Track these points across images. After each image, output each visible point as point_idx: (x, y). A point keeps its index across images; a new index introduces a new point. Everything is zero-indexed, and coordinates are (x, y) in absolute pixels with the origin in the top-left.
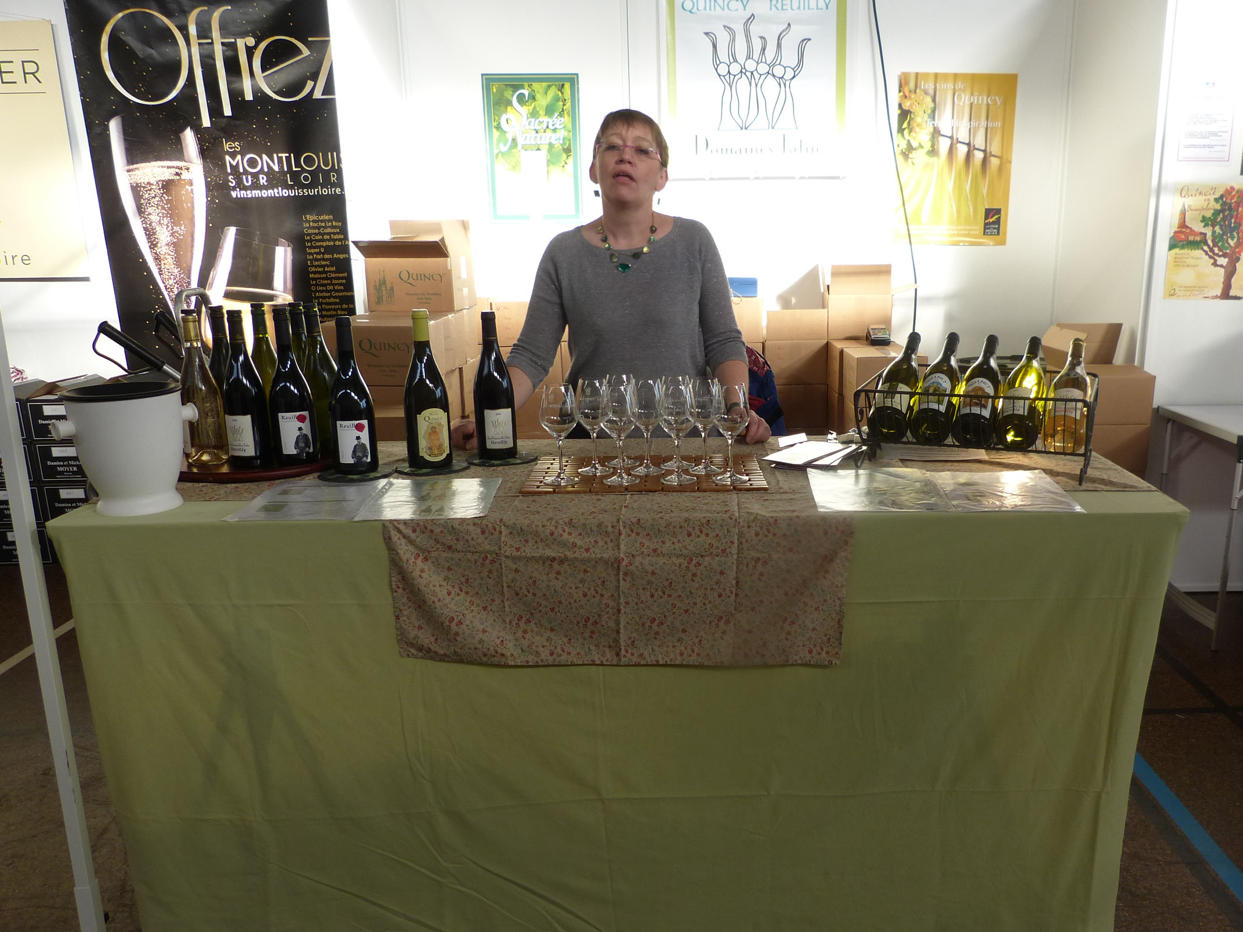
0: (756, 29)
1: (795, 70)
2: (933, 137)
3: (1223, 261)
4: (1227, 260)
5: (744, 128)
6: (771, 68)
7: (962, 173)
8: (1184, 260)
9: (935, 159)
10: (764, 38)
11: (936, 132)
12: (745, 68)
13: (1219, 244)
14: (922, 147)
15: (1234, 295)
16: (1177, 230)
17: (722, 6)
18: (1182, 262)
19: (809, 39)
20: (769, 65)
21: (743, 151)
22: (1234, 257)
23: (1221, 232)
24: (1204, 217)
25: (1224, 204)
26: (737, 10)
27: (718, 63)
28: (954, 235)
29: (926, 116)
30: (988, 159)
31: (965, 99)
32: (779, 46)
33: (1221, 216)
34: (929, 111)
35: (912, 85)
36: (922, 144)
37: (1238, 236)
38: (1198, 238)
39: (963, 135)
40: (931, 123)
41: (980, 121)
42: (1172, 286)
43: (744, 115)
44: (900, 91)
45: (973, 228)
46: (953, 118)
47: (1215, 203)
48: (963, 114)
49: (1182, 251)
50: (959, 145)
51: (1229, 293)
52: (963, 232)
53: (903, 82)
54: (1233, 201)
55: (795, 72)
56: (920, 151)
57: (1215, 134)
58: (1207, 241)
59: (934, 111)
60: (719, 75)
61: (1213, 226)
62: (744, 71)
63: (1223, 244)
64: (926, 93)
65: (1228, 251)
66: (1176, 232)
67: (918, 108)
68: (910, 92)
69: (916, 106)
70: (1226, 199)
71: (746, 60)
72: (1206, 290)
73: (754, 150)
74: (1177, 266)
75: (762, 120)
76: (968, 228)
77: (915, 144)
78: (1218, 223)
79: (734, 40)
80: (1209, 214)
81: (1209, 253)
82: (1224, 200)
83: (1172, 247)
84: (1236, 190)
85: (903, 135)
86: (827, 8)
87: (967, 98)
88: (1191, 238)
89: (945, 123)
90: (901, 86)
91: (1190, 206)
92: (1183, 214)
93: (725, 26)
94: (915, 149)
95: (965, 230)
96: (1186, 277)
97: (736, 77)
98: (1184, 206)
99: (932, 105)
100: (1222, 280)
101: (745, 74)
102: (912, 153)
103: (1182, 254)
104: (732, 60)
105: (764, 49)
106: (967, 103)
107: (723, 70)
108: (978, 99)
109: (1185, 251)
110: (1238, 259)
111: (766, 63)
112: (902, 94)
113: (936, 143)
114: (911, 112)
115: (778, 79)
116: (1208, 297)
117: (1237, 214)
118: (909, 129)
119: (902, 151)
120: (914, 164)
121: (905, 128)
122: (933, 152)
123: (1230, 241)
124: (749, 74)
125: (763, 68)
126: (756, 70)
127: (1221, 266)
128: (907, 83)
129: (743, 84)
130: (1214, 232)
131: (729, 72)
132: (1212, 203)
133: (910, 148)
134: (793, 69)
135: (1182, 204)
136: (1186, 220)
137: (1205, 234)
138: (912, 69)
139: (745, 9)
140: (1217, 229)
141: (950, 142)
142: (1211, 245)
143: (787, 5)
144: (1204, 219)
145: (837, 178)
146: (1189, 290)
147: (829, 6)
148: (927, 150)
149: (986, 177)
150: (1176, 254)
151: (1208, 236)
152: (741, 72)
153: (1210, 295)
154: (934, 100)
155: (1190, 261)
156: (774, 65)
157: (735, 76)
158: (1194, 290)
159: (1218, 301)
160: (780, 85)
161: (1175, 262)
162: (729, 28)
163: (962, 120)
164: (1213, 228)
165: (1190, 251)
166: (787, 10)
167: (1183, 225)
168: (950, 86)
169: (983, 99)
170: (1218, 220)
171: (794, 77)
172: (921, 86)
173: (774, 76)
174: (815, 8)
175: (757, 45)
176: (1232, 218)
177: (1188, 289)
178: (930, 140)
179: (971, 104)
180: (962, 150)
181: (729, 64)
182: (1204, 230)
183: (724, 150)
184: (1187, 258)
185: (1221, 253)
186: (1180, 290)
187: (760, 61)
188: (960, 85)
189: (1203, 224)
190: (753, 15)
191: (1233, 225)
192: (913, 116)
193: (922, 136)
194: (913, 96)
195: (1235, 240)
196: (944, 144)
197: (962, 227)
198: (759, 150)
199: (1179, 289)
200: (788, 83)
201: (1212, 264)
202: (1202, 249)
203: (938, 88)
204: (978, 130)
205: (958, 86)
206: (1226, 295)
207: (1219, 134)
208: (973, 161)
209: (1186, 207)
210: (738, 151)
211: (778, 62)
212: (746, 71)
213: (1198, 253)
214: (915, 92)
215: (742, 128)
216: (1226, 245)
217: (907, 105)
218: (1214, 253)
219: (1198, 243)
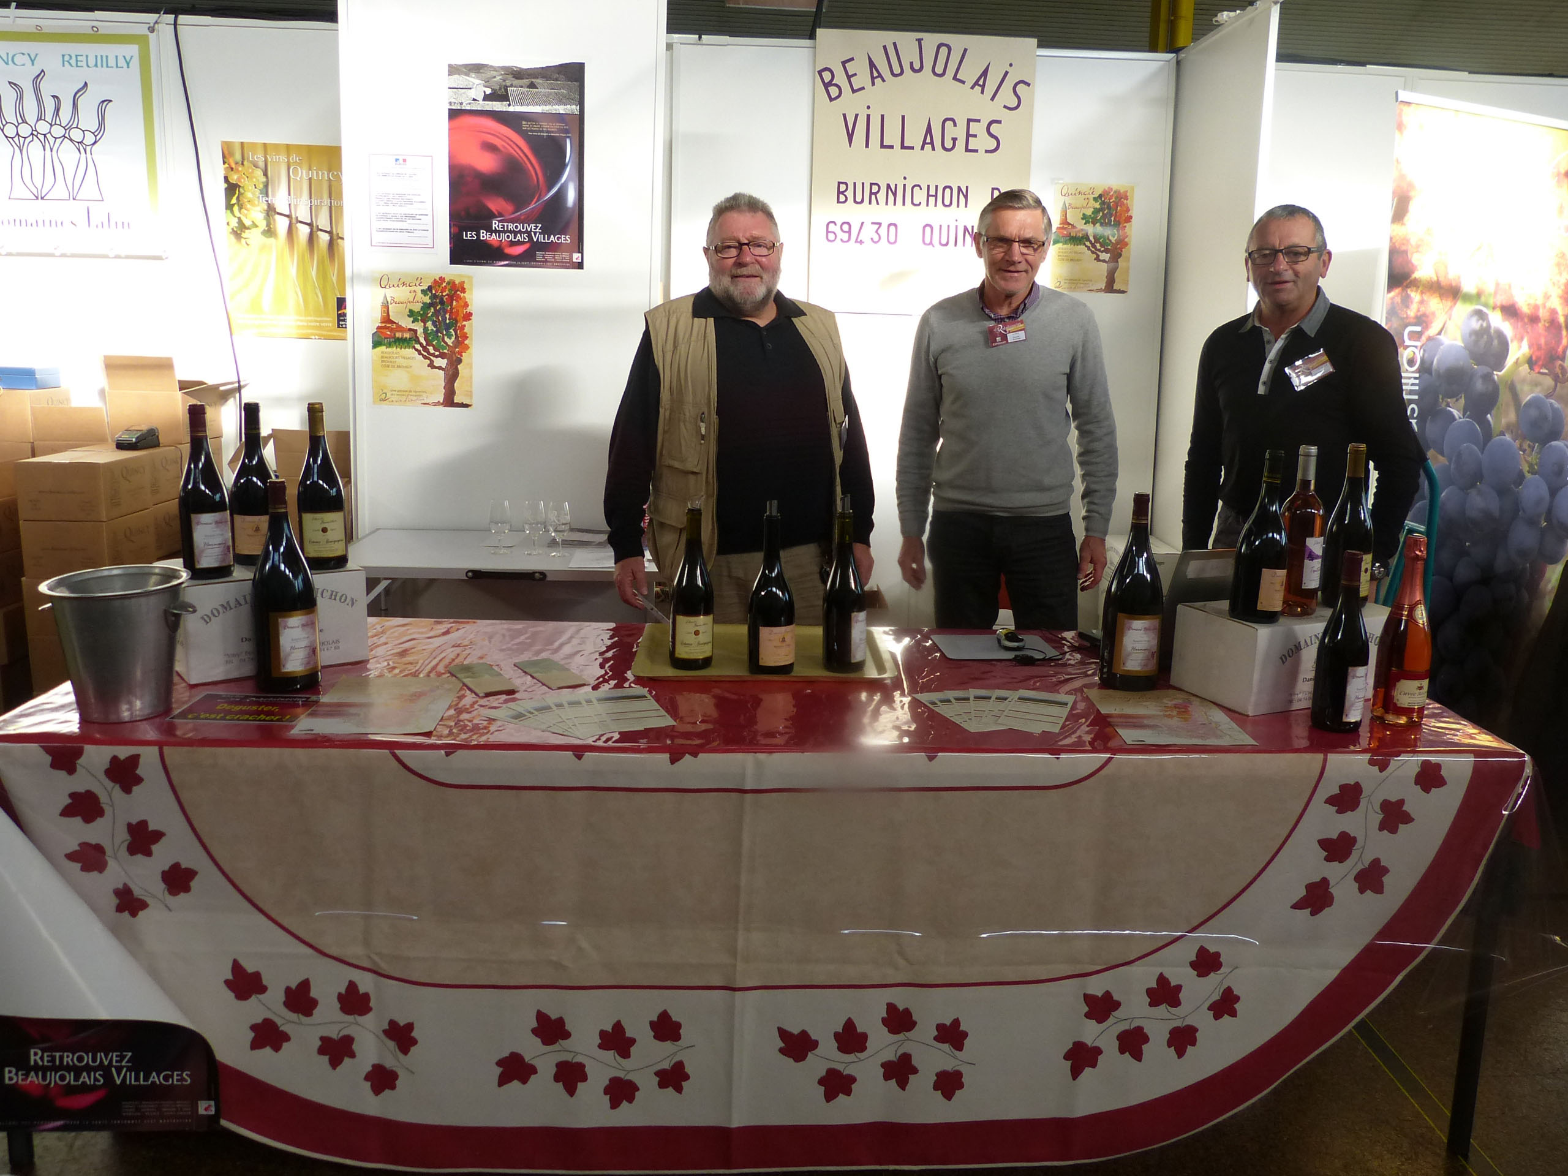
0: (47, 88)
1: (96, 134)
2: (268, 215)
3: (442, 362)
4: (445, 361)
5: (40, 198)
6: (68, 131)
7: (306, 257)
8: (393, 360)
9: (272, 240)
10: (57, 97)
11: (271, 211)
12: (36, 130)
13: (434, 343)
14: (257, 226)
15: (460, 402)
16: (380, 325)
17: (6, 59)
18: (391, 362)
19: (110, 101)
20: (64, 127)
21: (40, 223)
22: (454, 358)
23: (435, 329)
24: (411, 311)
25: (434, 296)
26: (24, 65)
27: (4, 123)
28: (303, 327)
29: (257, 192)
30: (335, 242)
31: (302, 175)
32: (75, 105)
33: (432, 310)
34: (261, 186)
35: (238, 157)
36: (255, 222)
37: (456, 334)
38: (407, 335)
39: (303, 213)
40: (264, 199)
41: (322, 198)
42: (382, 390)
43: (38, 181)
44: (224, 163)
45: (325, 319)
46: (289, 194)
47: (422, 296)
48: (301, 189)
49: (389, 350)
50: (299, 225)
51: (453, 400)
52: (314, 324)
53: (226, 153)
54: (444, 294)
55: (96, 136)
56: (254, 230)
57: (413, 217)
58: (418, 338)
59: (266, 186)
60: (7, 137)
61: (424, 321)
62: (35, 133)
63: (439, 342)
64: (256, 166)
65: (445, 351)
66: (378, 328)
67: (247, 182)
68: (237, 163)
69: (245, 180)
70: (436, 291)
71: (37, 121)
72: (424, 395)
73: (53, 223)
74: (385, 366)
75: (60, 191)
76: (318, 319)
77: (247, 223)
78: (429, 319)
79: (21, 98)
80: (417, 308)
81: (422, 352)
82: (434, 292)
83: (376, 344)
84: (446, 281)
85: (232, 212)
86: (128, 67)
87: (304, 172)
88: (399, 335)
89: (281, 199)
90: (224, 157)
91: (393, 299)
92: (386, 307)
93: (10, 83)
94: (248, 228)
95: (316, 321)
96: (398, 379)
97: (27, 139)
98: (385, 297)
99: (264, 179)
100: (443, 384)
101: (37, 136)
102: (244, 232)
103: (389, 353)
104: (20, 121)
105: (57, 110)
106: (305, 177)
107: (10, 130)
108: (317, 174)
109: (393, 349)
110: (460, 361)
111: (60, 125)
112: (226, 165)
113: (272, 222)
114: (240, 186)
115: (76, 144)
116: (428, 404)
117: (452, 309)
118: (238, 206)
119: (233, 229)
120: (248, 245)
121: (234, 205)
122: (269, 232)
123: (446, 339)
124: (41, 137)
125: (58, 131)
126: (50, 132)
127: (440, 368)
128: (232, 154)
129: (35, 149)
130: (425, 329)
131: (17, 134)
132: (420, 295)
133: (242, 226)
134: (93, 133)
135: (383, 296)
136: (390, 313)
137: (415, 331)
138: (236, 138)
139: (33, 64)
140: (429, 324)
141: (288, 222)
142: (424, 343)
143: (81, 61)
144: (411, 313)
145: (158, 258)
146: (403, 395)
147: (130, 65)
148: (262, 230)
149: (334, 260)
150: (382, 352)
151: (418, 333)
152: (32, 134)
153: (430, 402)
154: (265, 174)
155: (401, 361)
156: (70, 128)
157: (25, 138)
158: (408, 395)
159: (441, 408)
160: (79, 150)
161: (382, 361)
162: (15, 84)
163: (301, 197)
164: (425, 324)
165: (399, 349)
166: (82, 67)
167: (387, 319)
168: (283, 158)
169: (323, 174)
170: (430, 315)
171: (95, 142)
172: (248, 158)
173: (71, 140)
174: (115, 66)
175: (49, 106)
176: (446, 314)
177: (403, 393)
178: (265, 219)
179: (310, 179)
180: (303, 231)
181: (17, 124)
182: (413, 326)
183: (18, 222)
184: (396, 358)
185: (437, 353)
186: (392, 395)
187: (53, 123)
188: (294, 158)
189: (412, 319)
190: (43, 71)
191: (448, 321)
192: (241, 190)
193: (255, 214)
194: (240, 169)
195: (453, 338)
196: (282, 224)
197: (312, 318)
198: (59, 224)
199: (391, 393)
200: (88, 149)
201: (428, 366)
202: (414, 347)
203: (269, 160)
204: (321, 208)
205: (293, 158)
206: (449, 401)
207: (418, 217)
208: (318, 242)
209: (389, 300)
210: (34, 224)
211: (75, 125)
212: (38, 133)
213: (410, 352)
214: (243, 164)
215: (37, 198)
216: (442, 343)
217: (234, 178)
218: (429, 353)
219: (407, 341)
